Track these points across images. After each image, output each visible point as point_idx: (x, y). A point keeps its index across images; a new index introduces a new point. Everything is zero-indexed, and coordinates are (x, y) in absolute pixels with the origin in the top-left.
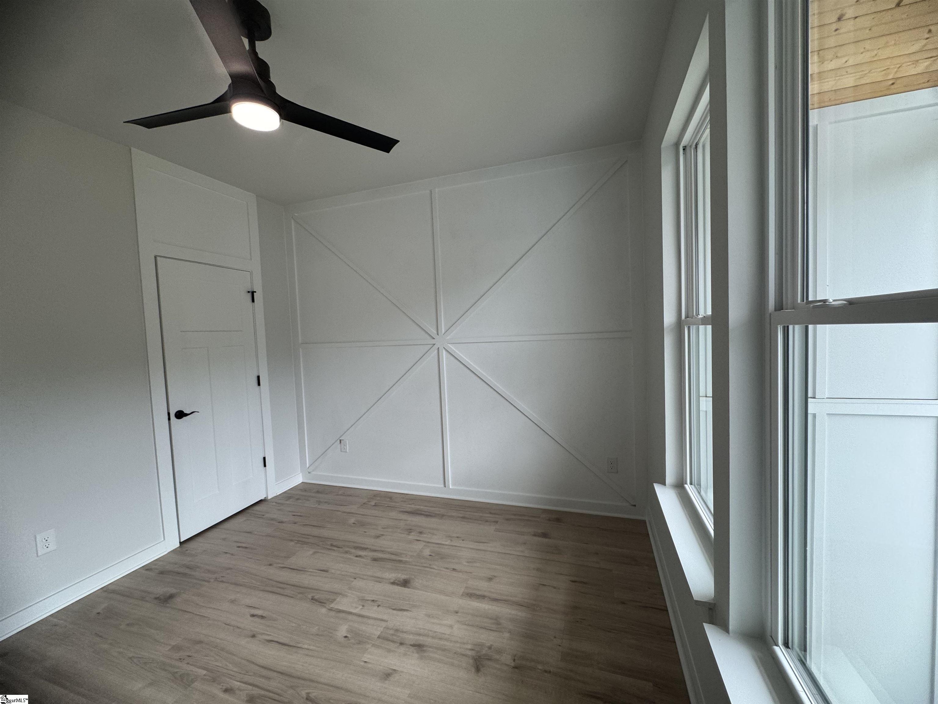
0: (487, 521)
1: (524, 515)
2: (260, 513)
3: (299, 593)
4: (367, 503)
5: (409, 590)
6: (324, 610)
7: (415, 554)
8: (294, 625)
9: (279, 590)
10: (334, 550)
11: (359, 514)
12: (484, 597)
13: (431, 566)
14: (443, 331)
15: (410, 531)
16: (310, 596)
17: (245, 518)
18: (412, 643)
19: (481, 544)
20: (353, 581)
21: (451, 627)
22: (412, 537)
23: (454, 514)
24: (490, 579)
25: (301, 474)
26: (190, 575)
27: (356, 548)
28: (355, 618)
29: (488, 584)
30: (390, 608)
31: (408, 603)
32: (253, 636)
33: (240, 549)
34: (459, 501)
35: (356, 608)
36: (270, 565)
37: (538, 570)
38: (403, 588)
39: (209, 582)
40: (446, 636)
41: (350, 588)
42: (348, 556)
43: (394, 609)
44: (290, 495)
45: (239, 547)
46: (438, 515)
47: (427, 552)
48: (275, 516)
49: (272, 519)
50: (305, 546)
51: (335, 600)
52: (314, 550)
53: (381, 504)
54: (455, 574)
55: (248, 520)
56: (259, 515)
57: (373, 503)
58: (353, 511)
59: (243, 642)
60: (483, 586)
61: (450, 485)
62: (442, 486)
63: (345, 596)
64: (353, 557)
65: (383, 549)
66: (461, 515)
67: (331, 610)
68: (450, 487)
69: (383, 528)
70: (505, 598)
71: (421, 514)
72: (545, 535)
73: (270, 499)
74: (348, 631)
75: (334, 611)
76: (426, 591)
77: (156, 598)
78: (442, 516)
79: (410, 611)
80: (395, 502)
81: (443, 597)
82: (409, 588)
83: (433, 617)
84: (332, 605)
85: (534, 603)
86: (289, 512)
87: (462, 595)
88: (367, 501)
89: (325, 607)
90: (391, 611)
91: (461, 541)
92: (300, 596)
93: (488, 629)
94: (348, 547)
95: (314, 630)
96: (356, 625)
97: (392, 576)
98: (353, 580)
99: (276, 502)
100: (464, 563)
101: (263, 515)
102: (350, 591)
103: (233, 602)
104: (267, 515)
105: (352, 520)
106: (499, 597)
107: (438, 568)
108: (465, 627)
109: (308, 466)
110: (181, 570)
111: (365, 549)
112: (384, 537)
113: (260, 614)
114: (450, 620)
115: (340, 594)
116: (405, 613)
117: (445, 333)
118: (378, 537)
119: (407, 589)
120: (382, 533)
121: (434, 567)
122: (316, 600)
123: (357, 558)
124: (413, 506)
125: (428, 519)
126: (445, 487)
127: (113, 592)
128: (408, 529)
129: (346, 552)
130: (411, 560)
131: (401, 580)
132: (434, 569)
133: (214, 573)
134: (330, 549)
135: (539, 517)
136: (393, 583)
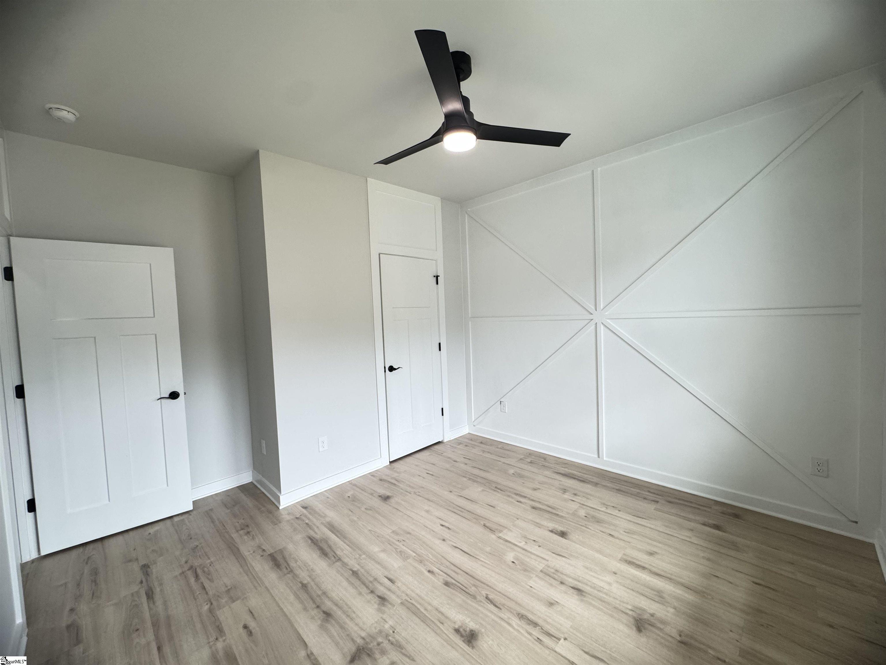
0: (645, 499)
1: (691, 502)
2: (440, 452)
3: (474, 518)
4: (523, 459)
5: (566, 540)
6: (493, 536)
7: (571, 512)
8: (472, 541)
9: (459, 512)
10: (498, 492)
11: (517, 467)
12: (644, 568)
13: (587, 526)
14: (602, 308)
15: (565, 491)
16: (482, 523)
17: (429, 453)
18: (572, 586)
19: (639, 519)
20: (516, 521)
21: (610, 584)
22: (566, 496)
23: (608, 485)
24: (651, 554)
25: (468, 426)
26: (398, 486)
27: (517, 494)
28: (519, 550)
29: (648, 557)
30: (549, 550)
31: (566, 551)
32: (444, 540)
33: (428, 475)
34: (614, 474)
35: (520, 542)
36: (451, 492)
37: (709, 559)
38: (561, 538)
39: (410, 493)
40: (605, 590)
41: (514, 526)
42: (511, 499)
43: (553, 553)
44: (460, 442)
45: (427, 473)
46: (592, 482)
47: (582, 513)
48: (450, 456)
49: (449, 458)
50: (475, 483)
51: (502, 531)
52: (482, 488)
53: (536, 463)
54: (611, 539)
55: (431, 455)
56: (440, 453)
57: (529, 460)
58: (512, 463)
59: (438, 542)
60: (643, 559)
61: (604, 456)
62: (596, 456)
63: (510, 530)
64: (515, 501)
65: (540, 501)
66: (617, 488)
67: (499, 538)
68: (605, 459)
69: (539, 483)
70: (669, 576)
71: (574, 478)
72: (717, 527)
73: (445, 442)
74: (514, 558)
75: (502, 539)
76: (583, 547)
77: (380, 496)
78: (596, 484)
79: (569, 559)
80: (549, 463)
81: (601, 556)
82: (566, 539)
83: (591, 570)
84: (500, 535)
85: (704, 590)
86: (461, 454)
87: (620, 560)
88: (524, 458)
89: (495, 534)
90: (550, 553)
91: (617, 511)
92: (475, 520)
93: (649, 598)
94: (510, 492)
95: (488, 549)
96: (521, 556)
97: (551, 525)
98: (516, 519)
99: (450, 445)
100: (622, 532)
101: (442, 454)
102: (514, 528)
103: (427, 511)
104: (444, 454)
105: (511, 471)
106: (662, 573)
107: (594, 530)
108: (624, 589)
109: (473, 420)
110: (393, 481)
111: (525, 497)
112: (540, 491)
113: (447, 526)
114: (609, 578)
115: (506, 528)
116: (564, 559)
117: (603, 309)
118: (535, 489)
119: (564, 539)
120: (539, 487)
121: (590, 527)
122: (487, 527)
123: (518, 503)
124: (566, 470)
125: (582, 484)
126: (599, 457)
127: (355, 485)
128: (563, 489)
129: (509, 496)
130: (567, 516)
131: (559, 530)
132: (591, 529)
133: (413, 488)
134: (495, 491)
135: (711, 508)
136: (552, 531)
